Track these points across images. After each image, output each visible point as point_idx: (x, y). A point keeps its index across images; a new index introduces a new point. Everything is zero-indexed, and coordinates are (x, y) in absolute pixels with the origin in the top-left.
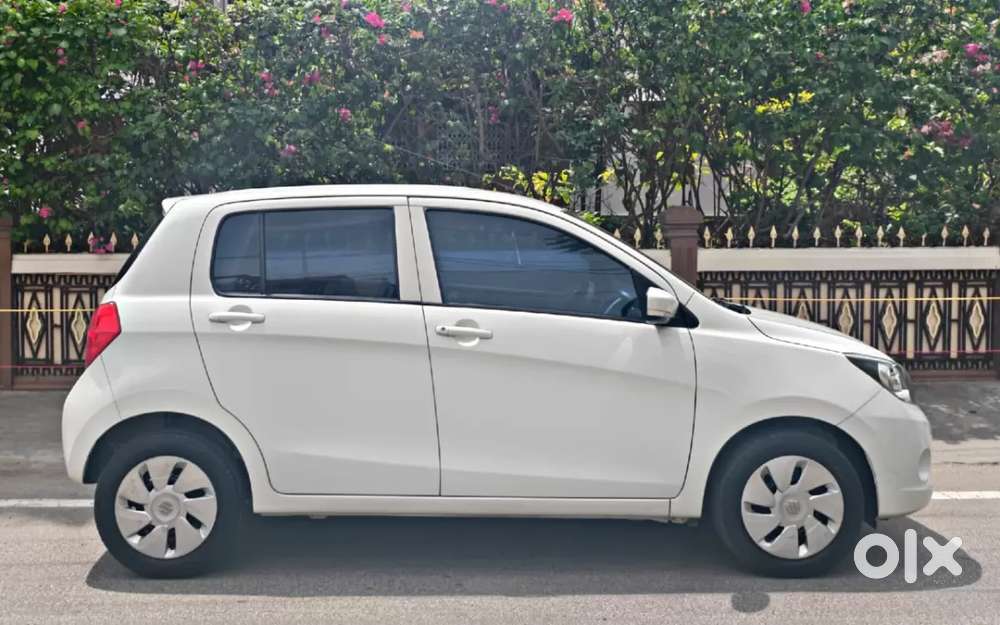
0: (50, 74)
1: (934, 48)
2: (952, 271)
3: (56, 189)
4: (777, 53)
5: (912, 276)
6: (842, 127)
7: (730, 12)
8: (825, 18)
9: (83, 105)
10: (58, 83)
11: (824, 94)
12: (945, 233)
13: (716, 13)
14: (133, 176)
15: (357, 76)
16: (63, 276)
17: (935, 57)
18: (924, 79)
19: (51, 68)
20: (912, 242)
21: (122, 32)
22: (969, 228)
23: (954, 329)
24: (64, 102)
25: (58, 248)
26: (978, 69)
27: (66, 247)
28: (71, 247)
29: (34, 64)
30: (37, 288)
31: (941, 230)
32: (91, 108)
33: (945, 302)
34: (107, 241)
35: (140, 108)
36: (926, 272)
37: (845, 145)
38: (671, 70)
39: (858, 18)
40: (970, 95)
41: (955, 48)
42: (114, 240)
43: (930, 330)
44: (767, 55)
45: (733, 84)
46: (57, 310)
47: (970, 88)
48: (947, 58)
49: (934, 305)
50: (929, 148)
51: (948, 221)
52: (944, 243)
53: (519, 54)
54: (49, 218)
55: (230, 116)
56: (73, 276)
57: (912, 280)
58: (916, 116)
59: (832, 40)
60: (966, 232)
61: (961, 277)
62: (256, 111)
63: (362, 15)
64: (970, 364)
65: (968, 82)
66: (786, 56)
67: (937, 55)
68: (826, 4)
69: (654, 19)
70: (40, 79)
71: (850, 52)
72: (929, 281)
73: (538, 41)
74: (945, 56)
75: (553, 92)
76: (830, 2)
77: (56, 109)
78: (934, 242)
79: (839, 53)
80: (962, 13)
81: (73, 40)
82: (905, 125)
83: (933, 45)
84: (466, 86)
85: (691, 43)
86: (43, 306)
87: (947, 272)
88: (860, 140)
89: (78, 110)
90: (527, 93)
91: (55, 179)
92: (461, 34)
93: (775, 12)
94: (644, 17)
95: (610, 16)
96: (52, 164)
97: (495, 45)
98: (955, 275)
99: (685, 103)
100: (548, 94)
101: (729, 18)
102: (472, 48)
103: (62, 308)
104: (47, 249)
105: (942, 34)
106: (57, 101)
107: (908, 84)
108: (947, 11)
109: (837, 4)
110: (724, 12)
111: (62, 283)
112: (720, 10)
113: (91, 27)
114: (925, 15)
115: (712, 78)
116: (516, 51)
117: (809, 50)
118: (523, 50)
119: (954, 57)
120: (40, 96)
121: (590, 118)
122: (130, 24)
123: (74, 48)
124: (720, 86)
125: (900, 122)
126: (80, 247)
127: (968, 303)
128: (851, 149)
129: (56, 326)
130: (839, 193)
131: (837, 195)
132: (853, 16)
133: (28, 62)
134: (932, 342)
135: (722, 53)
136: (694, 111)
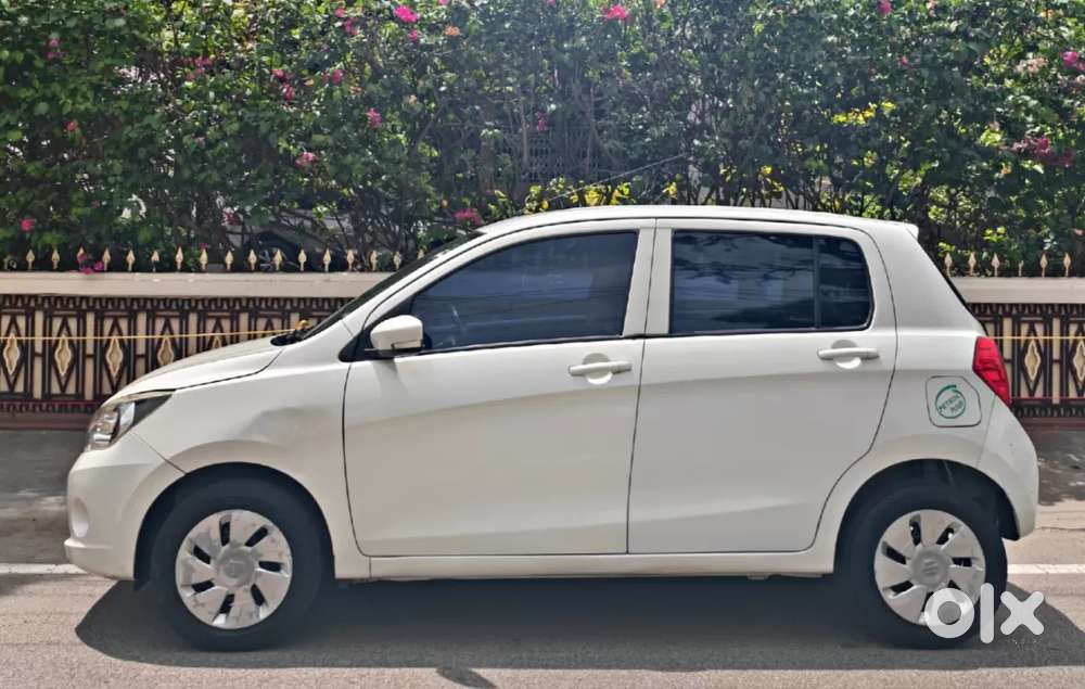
0: (39, 69)
1: (1030, 55)
2: (1052, 305)
3: (41, 198)
4: (853, 58)
5: (1007, 309)
6: (928, 141)
7: (802, 12)
8: (908, 20)
9: (73, 104)
10: (46, 80)
11: (906, 104)
12: (1044, 262)
13: (785, 13)
14: (128, 185)
15: (385, 77)
16: (47, 298)
17: (1031, 66)
18: (1020, 90)
19: (39, 63)
20: (1008, 272)
21: (120, 22)
22: (1071, 256)
23: (1056, 370)
24: (52, 99)
25: (43, 265)
26: (1078, 79)
27: (52, 264)
28: (58, 264)
29: (20, 57)
30: (16, 310)
31: (1039, 260)
32: (82, 107)
33: (1045, 340)
34: (99, 258)
35: (139, 108)
36: (1024, 305)
37: (934, 161)
38: (737, 75)
39: (944, 20)
40: (1071, 109)
41: (1052, 56)
42: (107, 257)
43: (1030, 373)
44: (844, 59)
45: (805, 91)
46: (39, 338)
47: (1071, 101)
48: (1044, 67)
49: (1033, 343)
50: (1027, 166)
51: (1046, 248)
52: (1043, 274)
53: (567, 54)
54: (32, 232)
55: (240, 119)
56: (60, 298)
57: (1009, 315)
58: (1012, 129)
59: (916, 45)
60: (1067, 261)
61: (1063, 313)
62: (270, 114)
63: (393, 7)
64: (1074, 412)
65: (1067, 94)
66: (864, 62)
67: (1033, 62)
68: (908, 5)
69: (717, 18)
70: (26, 73)
71: (935, 58)
72: (1026, 316)
73: (589, 41)
74: (1040, 65)
75: (606, 96)
76: (912, 3)
77: (42, 108)
78: (1033, 271)
79: (923, 59)
80: (1060, 17)
81: (65, 32)
82: (1001, 141)
83: (1029, 51)
84: (510, 89)
85: (758, 46)
86: (23, 332)
87: (1047, 305)
88: (948, 155)
89: (68, 109)
90: (576, 97)
91: (41, 187)
92: (502, 31)
93: (851, 12)
94: (706, 16)
95: (669, 15)
96: (37, 169)
97: (542, 43)
98: (1056, 309)
99: (752, 112)
100: (600, 99)
101: (800, 18)
102: (516, 46)
103: (44, 335)
104: (30, 265)
105: (1039, 40)
106: (44, 99)
107: (999, 95)
108: (1042, 14)
109: (921, 6)
110: (795, 11)
111: (46, 306)
112: (791, 9)
113: (87, 17)
114: (1018, 18)
115: (783, 85)
116: (564, 51)
117: (890, 55)
118: (571, 51)
119: (1050, 66)
120: (25, 93)
121: (646, 126)
122: (131, 14)
123: (66, 40)
124: (790, 93)
125: (992, 137)
126: (68, 265)
127: (1071, 342)
128: (940, 166)
129: (38, 355)
130: (934, 214)
131: (932, 217)
132: (938, 19)
133: (14, 54)
134: (1032, 386)
135: (792, 57)
136: (763, 121)
